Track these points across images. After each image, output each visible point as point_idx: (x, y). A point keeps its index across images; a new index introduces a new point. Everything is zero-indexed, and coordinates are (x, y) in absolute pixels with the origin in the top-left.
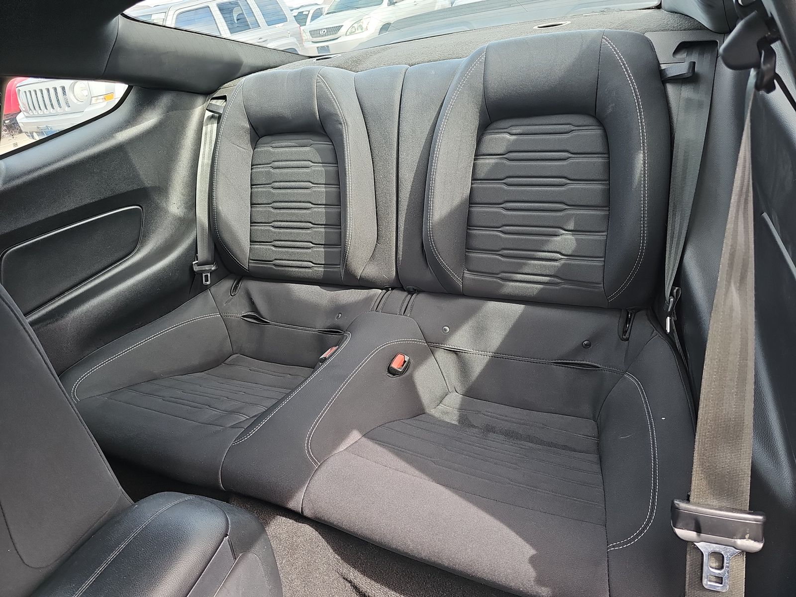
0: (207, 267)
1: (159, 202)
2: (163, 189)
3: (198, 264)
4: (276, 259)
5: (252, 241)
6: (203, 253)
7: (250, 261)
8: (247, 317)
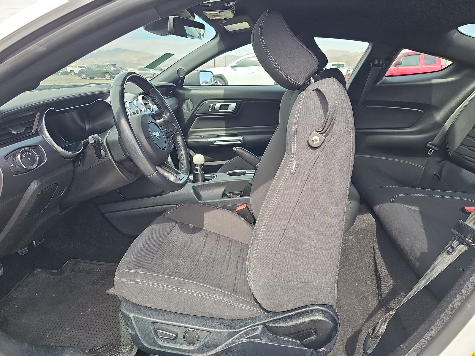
0: (434, 147)
1: (434, 113)
2: (438, 108)
3: (430, 144)
4: (465, 155)
5: (462, 144)
6: (436, 140)
7: (454, 152)
8: (435, 176)
